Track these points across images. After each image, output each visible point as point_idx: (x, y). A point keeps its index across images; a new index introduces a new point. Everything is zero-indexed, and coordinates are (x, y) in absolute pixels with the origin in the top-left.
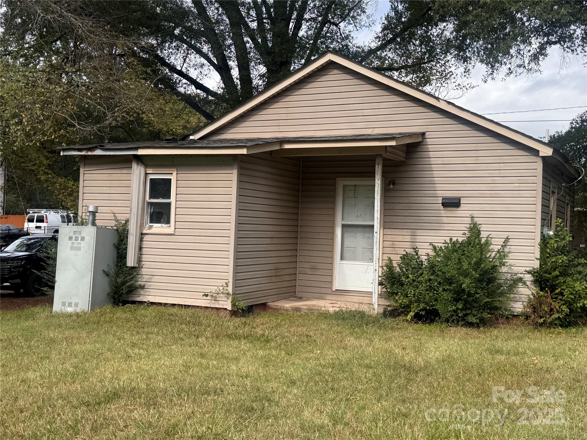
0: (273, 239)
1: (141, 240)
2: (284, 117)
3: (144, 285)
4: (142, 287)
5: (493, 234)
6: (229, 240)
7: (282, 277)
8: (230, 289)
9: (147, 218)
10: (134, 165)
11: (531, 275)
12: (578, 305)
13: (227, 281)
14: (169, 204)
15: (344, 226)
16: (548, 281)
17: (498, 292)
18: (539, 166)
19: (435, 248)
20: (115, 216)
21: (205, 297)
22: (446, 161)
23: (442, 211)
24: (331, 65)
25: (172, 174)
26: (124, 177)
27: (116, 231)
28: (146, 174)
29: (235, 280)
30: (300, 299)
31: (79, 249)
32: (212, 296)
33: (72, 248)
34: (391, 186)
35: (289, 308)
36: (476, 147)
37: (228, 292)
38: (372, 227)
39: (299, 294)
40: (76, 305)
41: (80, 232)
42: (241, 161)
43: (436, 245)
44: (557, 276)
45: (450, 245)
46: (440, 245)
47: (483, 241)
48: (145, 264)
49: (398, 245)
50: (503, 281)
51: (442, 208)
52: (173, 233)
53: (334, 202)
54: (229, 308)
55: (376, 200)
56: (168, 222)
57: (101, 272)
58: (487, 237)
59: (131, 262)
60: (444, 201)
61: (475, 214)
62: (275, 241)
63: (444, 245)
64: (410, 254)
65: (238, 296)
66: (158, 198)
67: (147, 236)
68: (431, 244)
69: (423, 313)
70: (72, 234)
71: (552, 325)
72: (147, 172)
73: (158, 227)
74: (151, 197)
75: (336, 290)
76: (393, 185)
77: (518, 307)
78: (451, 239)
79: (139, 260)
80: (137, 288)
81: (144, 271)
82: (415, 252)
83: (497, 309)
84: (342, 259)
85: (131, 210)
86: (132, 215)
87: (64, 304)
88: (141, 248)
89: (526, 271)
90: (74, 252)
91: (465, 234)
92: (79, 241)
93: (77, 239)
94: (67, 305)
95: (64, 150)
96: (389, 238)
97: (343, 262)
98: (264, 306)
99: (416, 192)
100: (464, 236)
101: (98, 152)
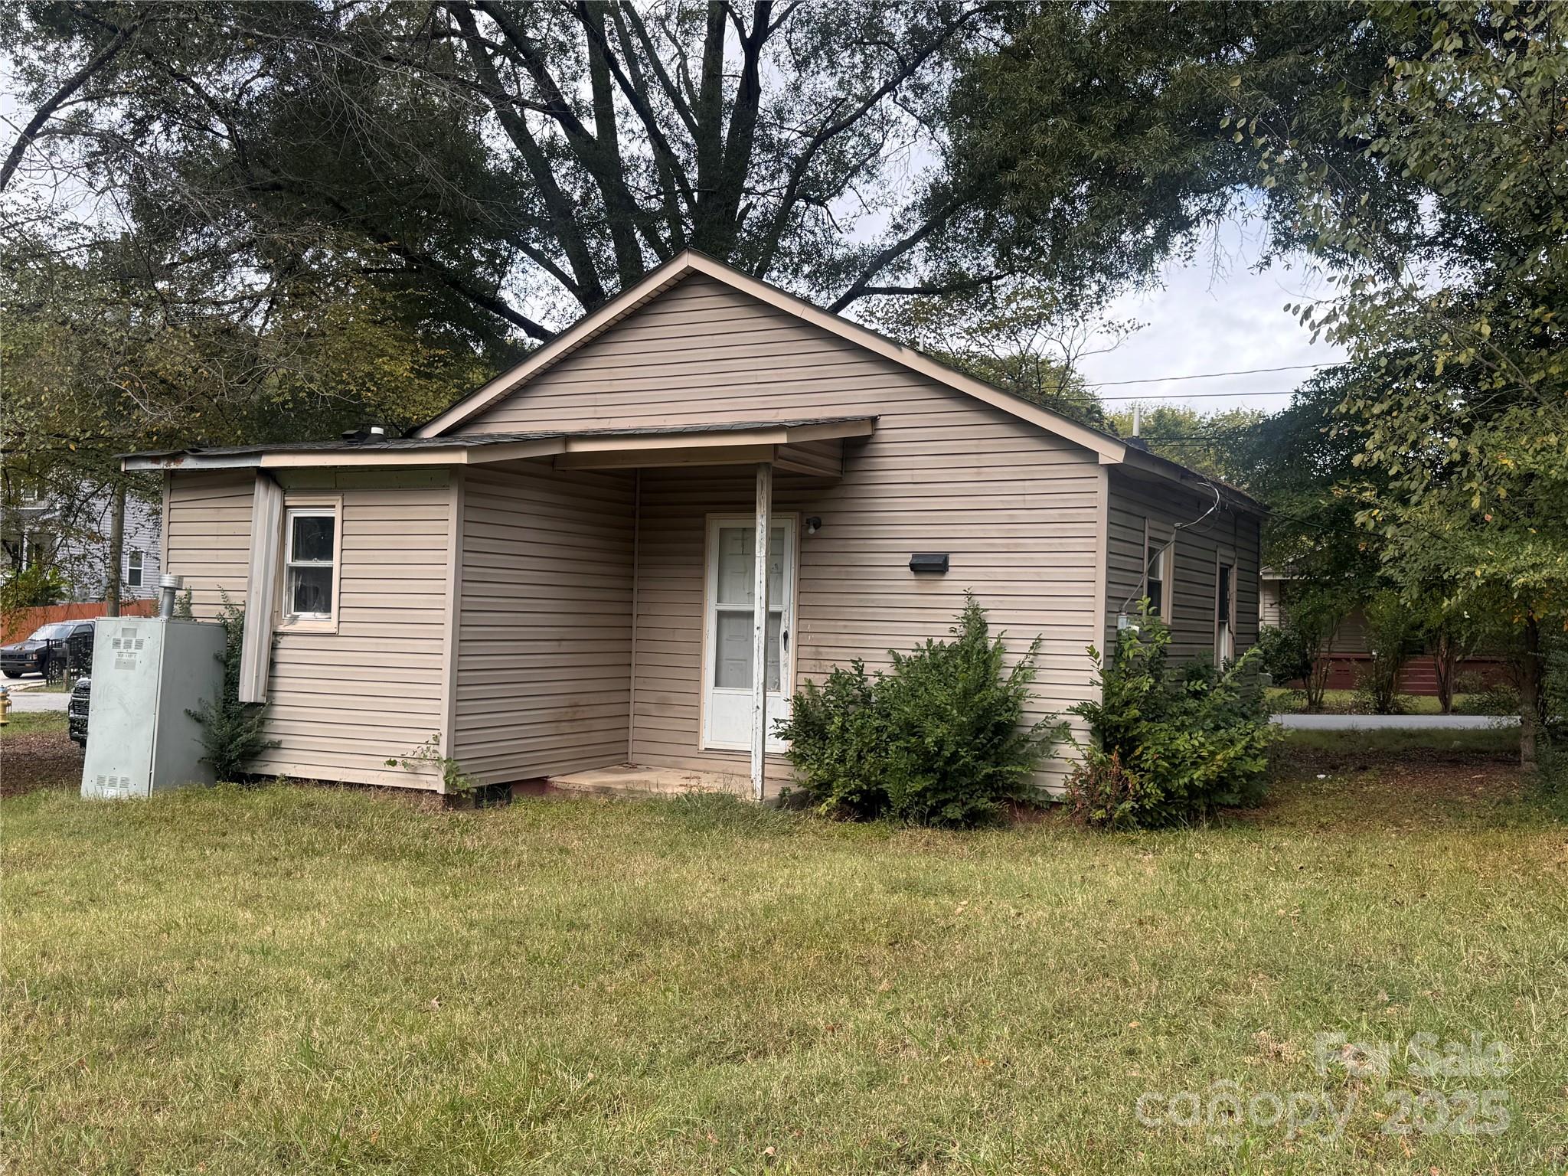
0: (564, 643)
1: (274, 647)
2: (605, 387)
3: (280, 742)
4: (277, 746)
5: (1011, 631)
6: (441, 647)
7: (587, 722)
8: (443, 751)
9: (288, 600)
10: (260, 490)
11: (1082, 718)
12: (1181, 782)
13: (436, 733)
14: (330, 569)
15: (721, 615)
16: (1117, 728)
17: (1021, 752)
18: (1101, 486)
19: (898, 660)
20: (225, 597)
21: (390, 768)
22: (920, 475)
23: (911, 583)
24: (692, 277)
25: (334, 506)
26: (239, 514)
27: (223, 630)
28: (285, 508)
29: (455, 729)
30: (633, 767)
31: (131, 665)
32: (405, 764)
33: (119, 664)
34: (812, 531)
35: (591, 790)
36: (976, 446)
37: (437, 755)
38: (750, 615)
39: (633, 759)
40: (125, 782)
41: (135, 630)
42: (467, 480)
43: (901, 653)
44: (1137, 720)
45: (927, 654)
46: (908, 654)
47: (991, 644)
48: (280, 698)
49: (827, 653)
50: (1030, 729)
51: (912, 576)
52: (335, 630)
53: (702, 565)
54: (441, 790)
55: (757, 560)
56: (327, 608)
57: (183, 715)
58: (999, 638)
59: (248, 691)
60: (915, 561)
61: (977, 588)
62: (565, 647)
63: (915, 653)
64: (845, 673)
65: (460, 764)
66: (310, 558)
67: (285, 638)
68: (891, 651)
69: (856, 799)
70: (119, 636)
71: (1122, 824)
72: (287, 504)
73: (308, 621)
74: (296, 556)
75: (706, 749)
76: (816, 528)
77: (1057, 787)
78: (930, 642)
79: (270, 690)
80: (266, 747)
81: (279, 712)
82: (856, 669)
83: (1018, 789)
84: (717, 684)
85: (250, 583)
86: (253, 593)
87: (101, 781)
88: (272, 664)
89: (1071, 709)
90: (121, 673)
91: (954, 630)
92: (133, 650)
93: (128, 645)
94: (107, 783)
95: (127, 460)
96: (809, 639)
97: (719, 690)
98: (540, 785)
99: (862, 542)
100: (952, 634)
101: (189, 464)
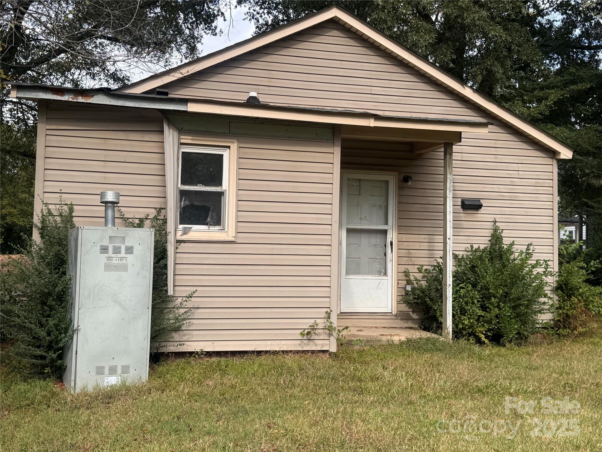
1: (176, 252)
9: (178, 215)
10: (166, 129)
13: (329, 310)
18: (555, 169)
22: (465, 157)
23: (462, 215)
28: (180, 144)
31: (124, 268)
33: (108, 267)
34: (410, 183)
36: (495, 144)
40: (126, 369)
41: (124, 238)
45: (471, 253)
47: (505, 248)
49: (415, 253)
52: (234, 239)
56: (218, 222)
58: (509, 244)
60: (463, 203)
66: (196, 184)
67: (182, 245)
70: (106, 242)
72: (182, 141)
73: (203, 232)
74: (184, 182)
75: (341, 313)
79: (174, 285)
84: (347, 273)
86: (169, 210)
87: (100, 371)
90: (114, 275)
92: (123, 255)
93: (117, 250)
94: (106, 371)
97: (354, 276)
99: (433, 191)
101: (101, 99)
